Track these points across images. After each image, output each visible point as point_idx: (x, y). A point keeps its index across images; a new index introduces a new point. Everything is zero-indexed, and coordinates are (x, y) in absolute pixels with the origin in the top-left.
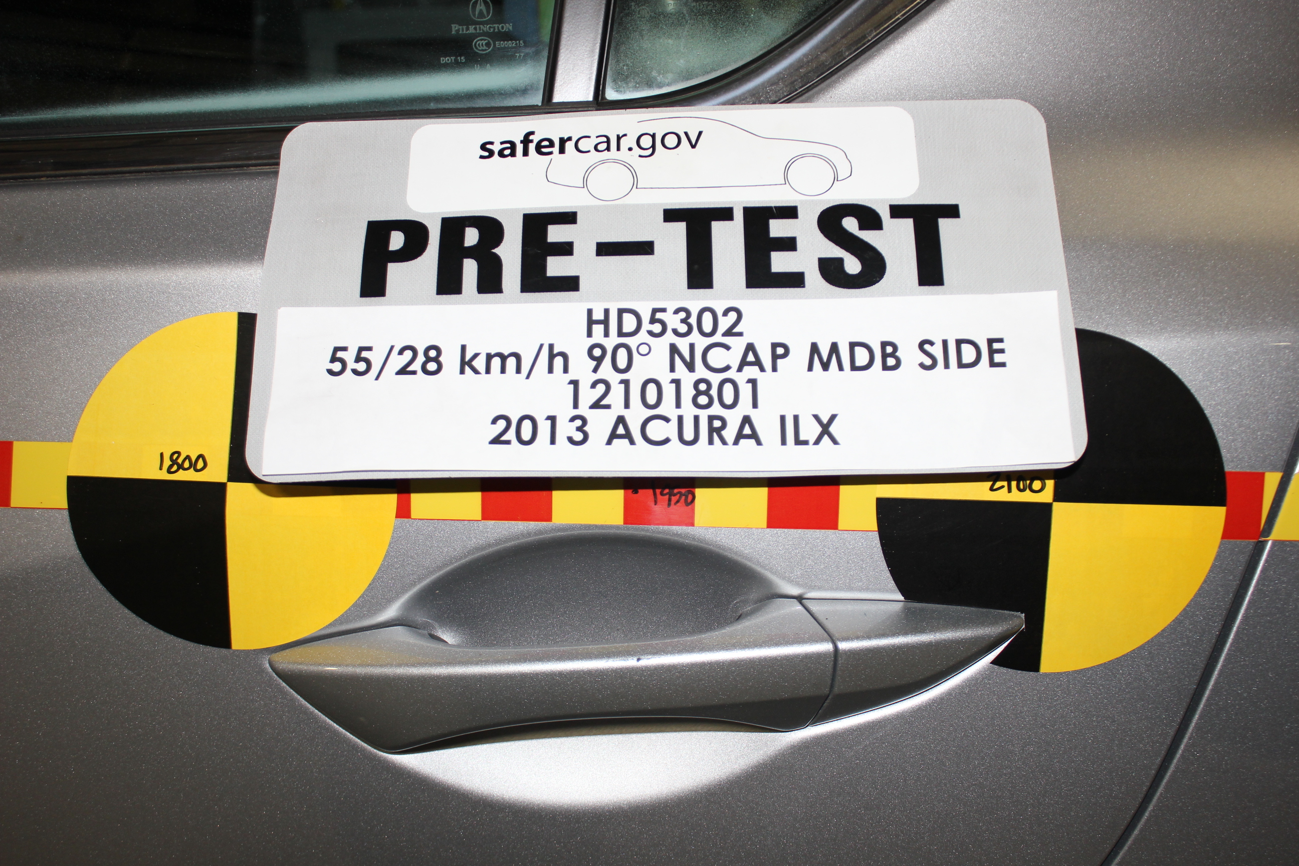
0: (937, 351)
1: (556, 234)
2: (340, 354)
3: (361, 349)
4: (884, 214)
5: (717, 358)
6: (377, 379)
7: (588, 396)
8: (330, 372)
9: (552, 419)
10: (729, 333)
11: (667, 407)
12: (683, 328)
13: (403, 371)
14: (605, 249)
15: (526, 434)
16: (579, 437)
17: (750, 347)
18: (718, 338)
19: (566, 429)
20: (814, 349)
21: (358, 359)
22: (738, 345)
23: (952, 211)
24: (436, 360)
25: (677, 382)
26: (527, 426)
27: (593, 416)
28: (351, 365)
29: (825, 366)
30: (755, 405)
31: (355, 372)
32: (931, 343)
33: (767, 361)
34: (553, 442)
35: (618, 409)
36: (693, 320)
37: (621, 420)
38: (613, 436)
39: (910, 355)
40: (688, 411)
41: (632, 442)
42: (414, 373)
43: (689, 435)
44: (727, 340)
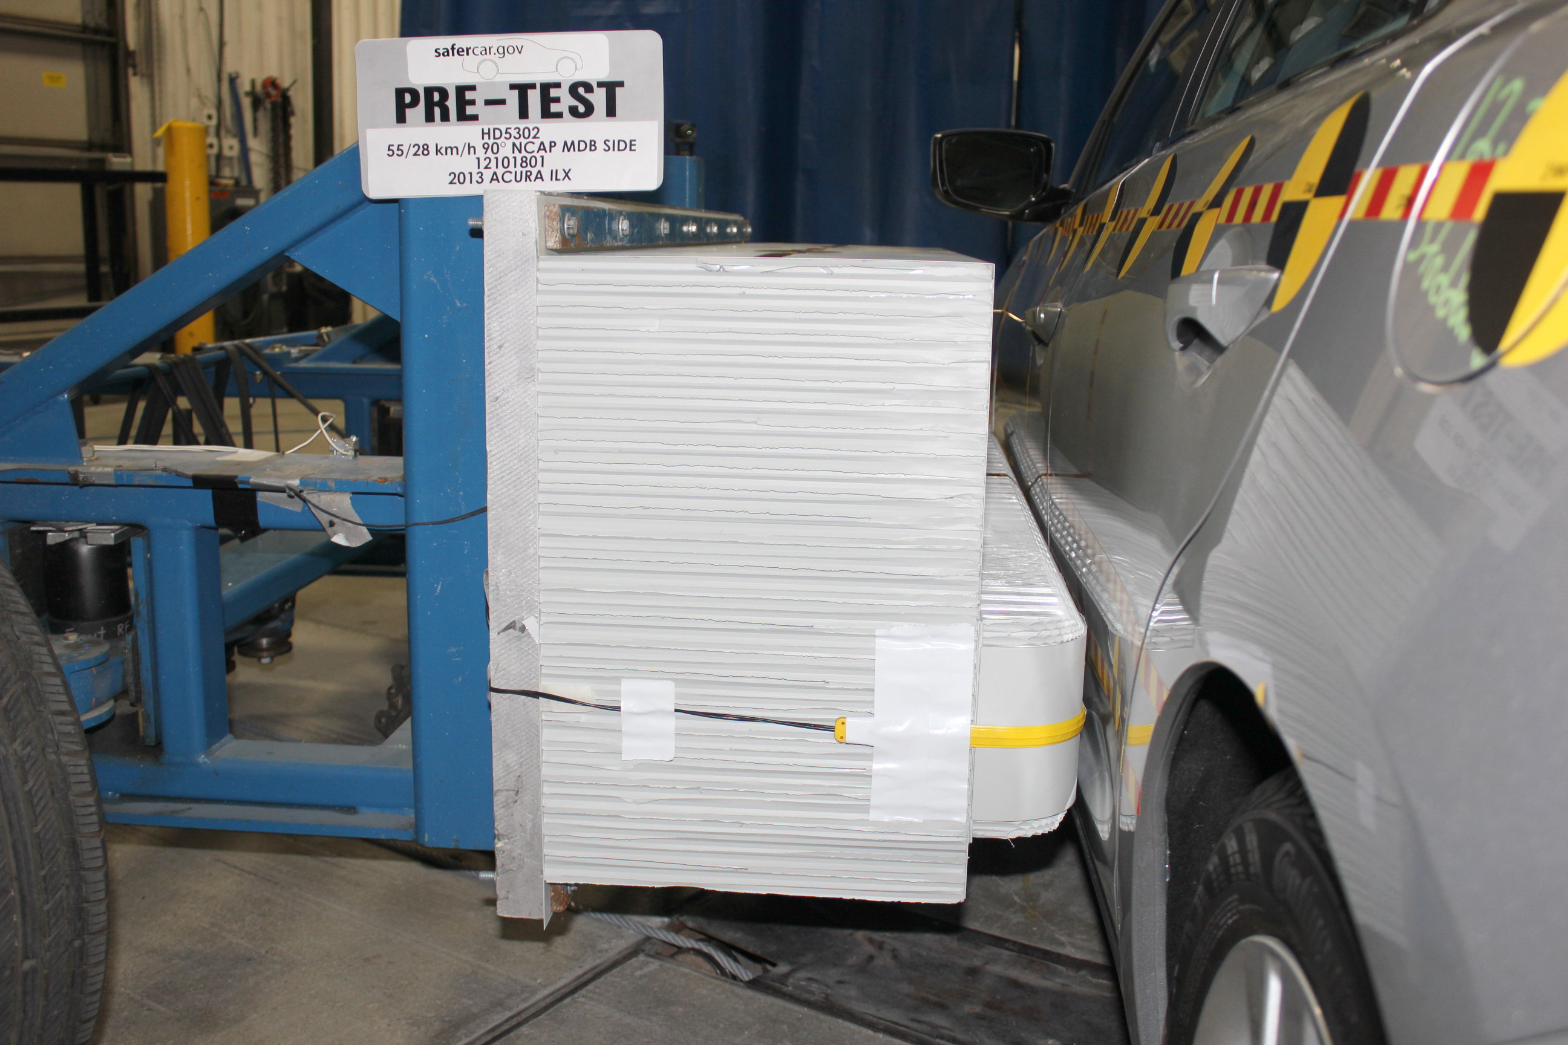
0: (610, 144)
1: (469, 95)
2: (391, 148)
3: (399, 146)
4: (595, 86)
5: (530, 148)
6: (406, 157)
7: (483, 164)
8: (389, 155)
9: (471, 174)
10: (534, 137)
11: (511, 168)
12: (517, 136)
13: (415, 154)
14: (488, 103)
15: (462, 180)
16: (480, 180)
17: (542, 143)
18: (530, 139)
19: (476, 177)
20: (565, 143)
21: (398, 150)
22: (537, 142)
23: (621, 84)
24: (427, 149)
25: (515, 158)
26: (462, 176)
27: (485, 172)
28: (396, 152)
29: (569, 150)
30: (543, 166)
31: (398, 155)
32: (609, 141)
33: (548, 149)
34: (471, 183)
35: (494, 169)
36: (521, 132)
37: (495, 173)
38: (492, 179)
39: (600, 146)
40: (519, 169)
41: (499, 182)
42: (419, 155)
43: (518, 179)
44: (534, 140)
